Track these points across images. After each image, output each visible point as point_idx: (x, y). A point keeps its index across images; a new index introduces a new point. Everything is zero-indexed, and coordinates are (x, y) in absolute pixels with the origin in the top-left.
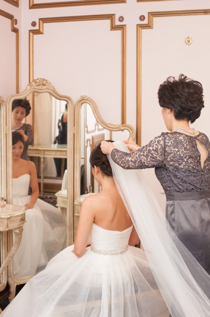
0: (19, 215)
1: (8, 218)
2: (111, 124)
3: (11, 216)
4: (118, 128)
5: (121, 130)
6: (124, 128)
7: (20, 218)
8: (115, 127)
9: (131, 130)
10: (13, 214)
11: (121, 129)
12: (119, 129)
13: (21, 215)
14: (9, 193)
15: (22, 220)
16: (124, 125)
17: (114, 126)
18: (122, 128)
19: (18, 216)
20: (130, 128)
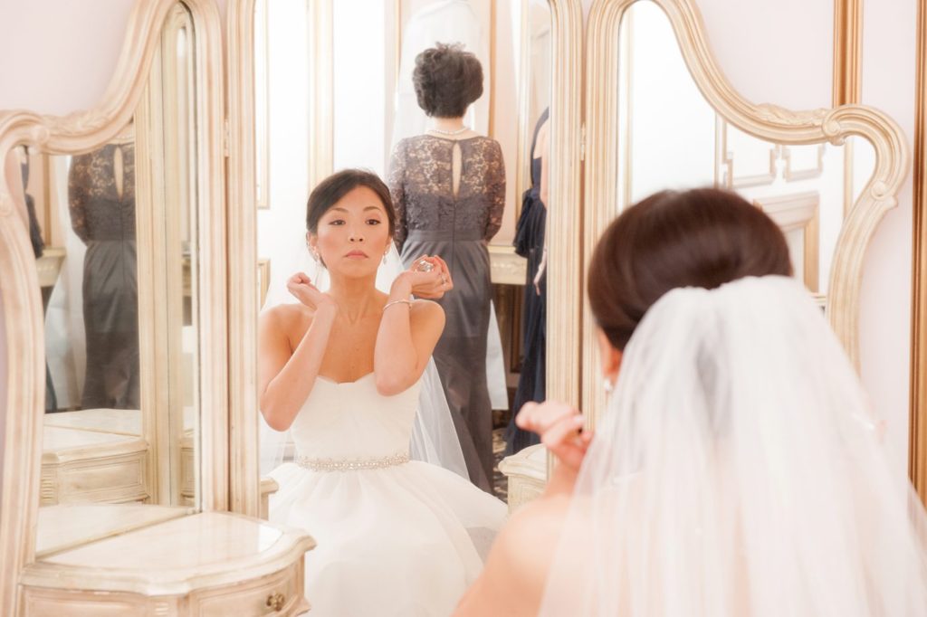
0: (251, 581)
1: (185, 599)
2: (773, 108)
3: (199, 585)
4: (813, 127)
5: (827, 138)
6: (846, 125)
7: (260, 594)
8: (797, 122)
9: (886, 134)
10: (218, 574)
11: (830, 134)
12: (816, 133)
13: (265, 577)
14: (243, 457)
15: (269, 604)
16: (845, 110)
17: (794, 115)
18: (834, 127)
19: (240, 584)
20: (878, 128)
